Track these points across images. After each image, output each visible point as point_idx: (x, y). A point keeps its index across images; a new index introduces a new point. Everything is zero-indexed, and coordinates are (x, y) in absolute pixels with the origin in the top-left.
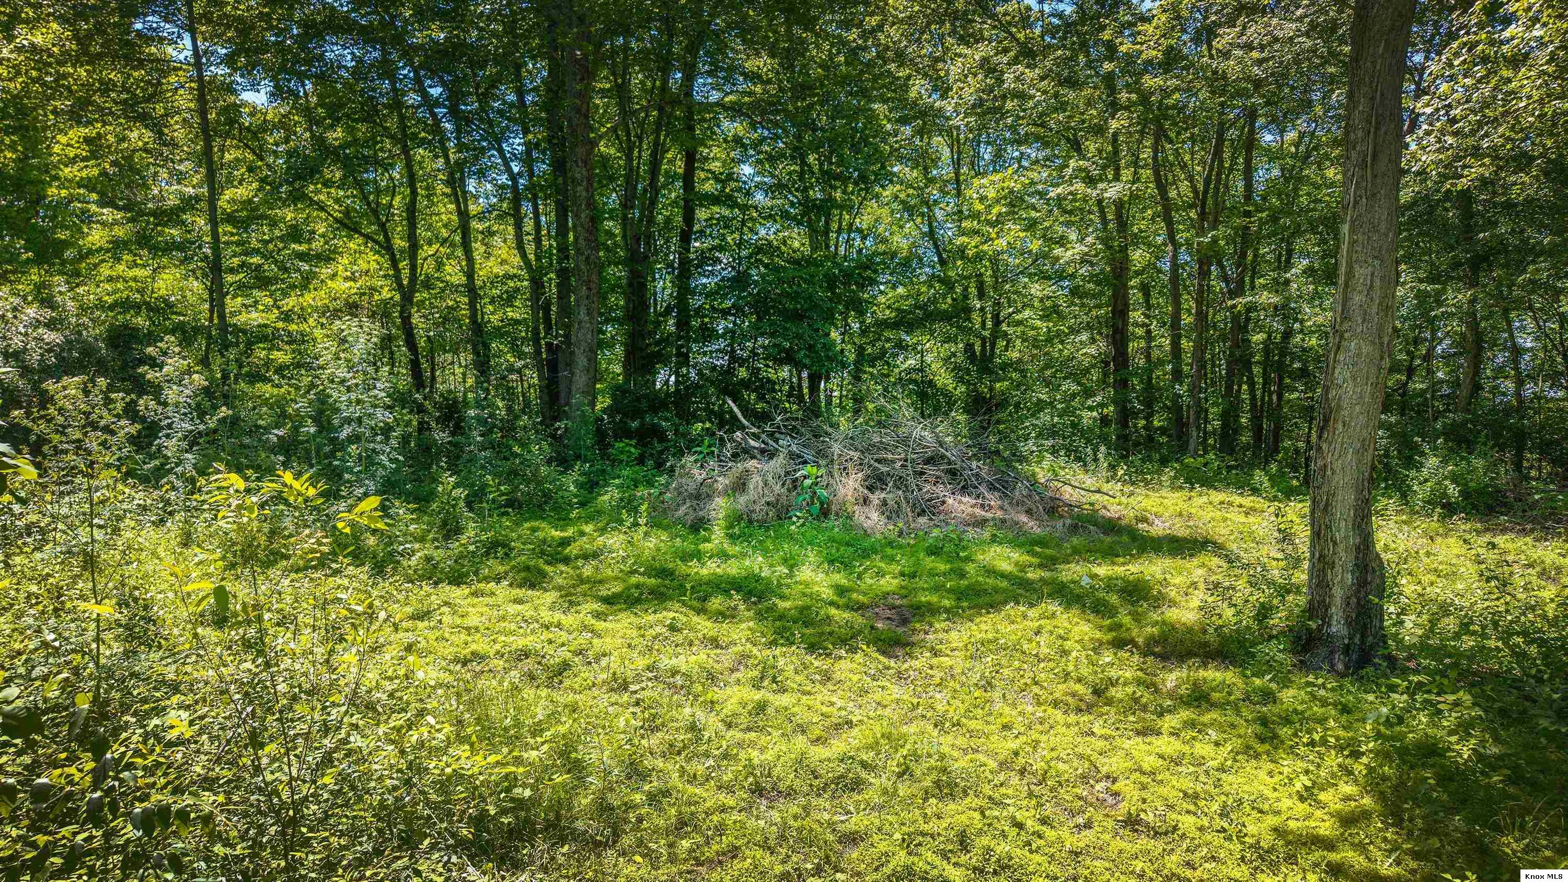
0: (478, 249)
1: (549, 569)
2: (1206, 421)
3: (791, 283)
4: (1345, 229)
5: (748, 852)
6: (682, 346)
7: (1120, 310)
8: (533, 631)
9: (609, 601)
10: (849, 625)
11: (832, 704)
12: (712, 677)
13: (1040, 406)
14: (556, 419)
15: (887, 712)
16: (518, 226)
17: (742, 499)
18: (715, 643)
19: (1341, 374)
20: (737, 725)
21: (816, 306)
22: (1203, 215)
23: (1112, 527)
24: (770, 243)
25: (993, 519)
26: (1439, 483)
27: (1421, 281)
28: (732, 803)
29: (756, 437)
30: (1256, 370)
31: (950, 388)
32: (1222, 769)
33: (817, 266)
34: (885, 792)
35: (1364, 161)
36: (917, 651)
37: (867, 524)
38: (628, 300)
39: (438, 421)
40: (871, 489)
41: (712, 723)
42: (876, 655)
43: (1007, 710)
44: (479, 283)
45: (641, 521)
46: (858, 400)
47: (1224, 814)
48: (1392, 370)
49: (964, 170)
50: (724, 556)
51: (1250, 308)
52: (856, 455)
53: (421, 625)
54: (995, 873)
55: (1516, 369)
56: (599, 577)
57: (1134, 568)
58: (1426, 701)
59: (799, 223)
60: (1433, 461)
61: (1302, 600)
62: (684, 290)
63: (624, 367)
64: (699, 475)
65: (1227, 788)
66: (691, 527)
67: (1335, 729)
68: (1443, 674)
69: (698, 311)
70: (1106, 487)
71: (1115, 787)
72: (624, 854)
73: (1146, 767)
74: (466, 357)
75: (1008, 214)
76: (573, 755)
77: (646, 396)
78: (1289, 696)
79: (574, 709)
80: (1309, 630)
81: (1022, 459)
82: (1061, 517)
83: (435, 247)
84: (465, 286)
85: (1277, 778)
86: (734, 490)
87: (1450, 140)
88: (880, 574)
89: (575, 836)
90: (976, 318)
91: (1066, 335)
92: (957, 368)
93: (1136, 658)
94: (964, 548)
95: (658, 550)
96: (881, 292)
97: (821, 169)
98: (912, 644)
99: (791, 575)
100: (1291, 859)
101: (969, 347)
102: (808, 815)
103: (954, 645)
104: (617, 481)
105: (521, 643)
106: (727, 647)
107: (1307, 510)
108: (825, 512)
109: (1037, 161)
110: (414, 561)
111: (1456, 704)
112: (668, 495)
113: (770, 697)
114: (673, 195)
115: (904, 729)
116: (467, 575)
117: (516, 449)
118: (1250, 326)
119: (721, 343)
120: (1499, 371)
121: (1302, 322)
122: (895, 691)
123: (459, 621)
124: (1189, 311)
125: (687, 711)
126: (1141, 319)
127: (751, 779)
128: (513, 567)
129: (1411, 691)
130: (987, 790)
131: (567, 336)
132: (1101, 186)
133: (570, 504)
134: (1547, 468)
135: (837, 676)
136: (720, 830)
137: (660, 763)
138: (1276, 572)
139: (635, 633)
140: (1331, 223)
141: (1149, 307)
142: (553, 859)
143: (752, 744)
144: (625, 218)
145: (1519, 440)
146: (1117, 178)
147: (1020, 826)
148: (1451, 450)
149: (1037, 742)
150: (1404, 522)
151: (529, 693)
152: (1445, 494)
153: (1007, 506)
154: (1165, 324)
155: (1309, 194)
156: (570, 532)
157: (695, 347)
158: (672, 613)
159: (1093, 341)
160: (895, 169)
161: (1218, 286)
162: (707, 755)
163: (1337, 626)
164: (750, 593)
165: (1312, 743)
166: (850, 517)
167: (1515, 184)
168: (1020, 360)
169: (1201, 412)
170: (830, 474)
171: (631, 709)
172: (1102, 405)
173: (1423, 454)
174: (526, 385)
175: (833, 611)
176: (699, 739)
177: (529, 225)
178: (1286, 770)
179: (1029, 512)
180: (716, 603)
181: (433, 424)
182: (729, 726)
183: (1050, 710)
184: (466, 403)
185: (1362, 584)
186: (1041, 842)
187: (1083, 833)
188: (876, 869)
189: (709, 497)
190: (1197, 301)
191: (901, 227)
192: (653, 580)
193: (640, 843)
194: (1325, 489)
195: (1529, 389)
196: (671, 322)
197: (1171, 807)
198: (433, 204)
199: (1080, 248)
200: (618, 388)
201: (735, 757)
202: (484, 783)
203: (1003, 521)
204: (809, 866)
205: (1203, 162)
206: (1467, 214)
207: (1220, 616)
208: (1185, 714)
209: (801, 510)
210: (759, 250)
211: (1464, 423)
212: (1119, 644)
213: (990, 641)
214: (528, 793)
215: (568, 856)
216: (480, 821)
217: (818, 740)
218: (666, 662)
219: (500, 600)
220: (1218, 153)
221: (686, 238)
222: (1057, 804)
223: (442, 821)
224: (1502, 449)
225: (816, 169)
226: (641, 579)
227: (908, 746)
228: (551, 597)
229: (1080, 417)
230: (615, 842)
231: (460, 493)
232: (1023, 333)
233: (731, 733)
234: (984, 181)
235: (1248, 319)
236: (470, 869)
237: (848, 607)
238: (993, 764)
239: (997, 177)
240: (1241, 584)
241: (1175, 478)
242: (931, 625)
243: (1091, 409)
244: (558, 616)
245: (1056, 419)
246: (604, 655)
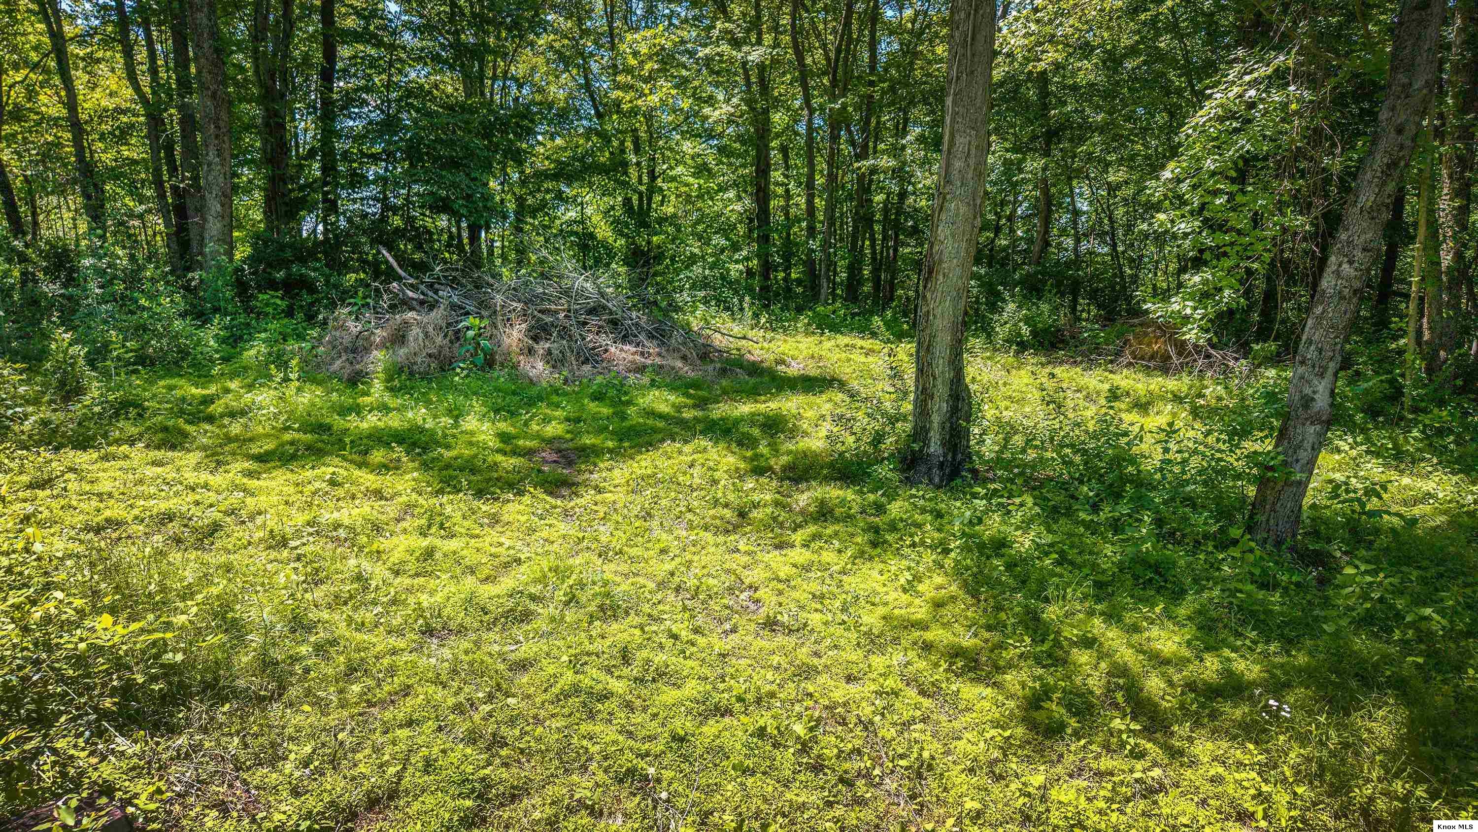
0: (80, 79)
1: (190, 428)
2: (835, 274)
3: (444, 128)
4: (949, 101)
5: (420, 689)
6: (328, 193)
7: (763, 169)
8: (177, 494)
9: (261, 458)
10: (516, 470)
11: (501, 544)
12: (377, 528)
13: (693, 259)
14: (189, 269)
15: (555, 547)
16: (128, 53)
17: (403, 351)
18: (378, 494)
19: (943, 231)
20: (405, 572)
21: (472, 154)
22: (834, 83)
23: (755, 369)
24: (421, 87)
25: (652, 365)
26: (1015, 325)
27: (1007, 150)
28: (403, 645)
29: (413, 287)
30: (877, 227)
31: (610, 240)
32: (843, 572)
33: (472, 113)
34: (553, 620)
35: (965, 41)
36: (582, 490)
37: (533, 373)
38: (265, 142)
39: (46, 271)
40: (536, 339)
41: (378, 572)
42: (544, 496)
43: (664, 536)
44: (84, 117)
45: (291, 376)
46: (522, 251)
47: (844, 609)
48: (982, 229)
49: (617, 24)
50: (384, 408)
51: (874, 171)
52: (519, 306)
53: (41, 494)
54: (654, 680)
55: (1075, 228)
56: (249, 435)
57: (773, 405)
58: (999, 504)
59: (452, 68)
60: (1011, 306)
61: (908, 427)
62: (328, 133)
63: (265, 213)
64: (354, 327)
65: (847, 587)
66: (349, 380)
67: (931, 534)
68: (1012, 481)
69: (346, 155)
70: (751, 334)
71: (757, 595)
72: (291, 705)
73: (782, 575)
74: (75, 200)
75: (659, 70)
76: (230, 615)
77: (292, 246)
78: (896, 509)
79: (228, 568)
80: (913, 452)
81: (678, 309)
82: (712, 361)
83: (24, 72)
84: (67, 119)
85: (885, 577)
86: (393, 342)
87: (1033, 27)
88: (546, 420)
89: (236, 693)
90: (633, 172)
91: (716, 193)
92: (616, 222)
93: (774, 483)
94: (626, 393)
95: (313, 405)
96: (540, 143)
97: (472, 13)
98: (577, 484)
99: (456, 425)
100: (896, 641)
101: (627, 201)
102: (479, 648)
103: (616, 482)
104: (263, 335)
105: (163, 506)
106: (392, 498)
107: (913, 350)
108: (490, 362)
109: (686, 21)
110: (27, 426)
111: (1022, 505)
112: (322, 349)
113: (438, 542)
114: (311, 29)
115: (571, 561)
116: (94, 438)
117: (143, 302)
118: (873, 187)
119: (374, 190)
120: (1063, 232)
121: (914, 185)
122: (562, 527)
123: (87, 487)
124: (821, 172)
125: (352, 562)
126: (781, 179)
127: (421, 621)
128: (149, 428)
129: (988, 497)
130: (646, 608)
131: (195, 178)
132: (745, 48)
133: (212, 360)
134: (1094, 311)
135: (505, 518)
136: (392, 671)
137: (325, 615)
138: (887, 404)
139: (292, 489)
140: (937, 95)
141: (787, 168)
142: (212, 719)
143: (422, 589)
144: (256, 51)
145: (1075, 288)
146: (759, 42)
147: (675, 637)
148: (1024, 297)
149: (691, 562)
150: (989, 358)
151: (176, 556)
152: (1019, 334)
153: (664, 353)
154: (801, 184)
155: (922, 68)
156: (212, 389)
157: (344, 194)
158: (331, 468)
159: (739, 198)
160: (549, 18)
161: (846, 149)
162: (374, 603)
163: (935, 447)
164: (414, 444)
165: (913, 545)
166: (515, 367)
167: (1080, 69)
168: (674, 216)
169: (831, 265)
170: (494, 325)
171: (292, 565)
172: (747, 259)
173: (1004, 301)
174: (150, 232)
175: (499, 458)
176: (365, 589)
177: (141, 55)
178: (893, 568)
179: (684, 358)
180: (378, 456)
181: (41, 275)
182: (397, 573)
183: (702, 533)
184: (79, 254)
185: (954, 411)
186: (695, 649)
187: (730, 637)
188: (546, 691)
189: (367, 350)
190: (828, 163)
191: (557, 77)
192: (309, 436)
193: (308, 692)
194: (928, 331)
195: (1084, 246)
196: (317, 165)
197: (802, 608)
198: (16, 21)
199: (726, 109)
200: (257, 236)
201: (404, 602)
202: (130, 652)
203: (661, 367)
204: (481, 695)
205: (834, 31)
206: (1044, 93)
207: (843, 443)
208: (812, 529)
209: (464, 361)
210: (409, 93)
211: (1037, 273)
212: (759, 471)
213: (649, 476)
214: (179, 657)
215: (230, 714)
216: (127, 691)
217: (487, 579)
218: (327, 516)
219: (136, 463)
220: (847, 24)
221: (327, 76)
222: (708, 615)
223: (80, 695)
224: (1063, 295)
225: (467, 11)
226: (296, 436)
227: (574, 577)
228: (194, 457)
229: (728, 270)
230: (280, 695)
231: (79, 351)
232: (677, 188)
233: (399, 580)
234: (636, 36)
235: (871, 181)
236: (119, 740)
237: (515, 453)
238: (652, 585)
239: (649, 33)
240: (860, 415)
241: (809, 324)
242: (595, 465)
243: (737, 262)
244: (204, 477)
245: (707, 272)
246: (260, 513)
